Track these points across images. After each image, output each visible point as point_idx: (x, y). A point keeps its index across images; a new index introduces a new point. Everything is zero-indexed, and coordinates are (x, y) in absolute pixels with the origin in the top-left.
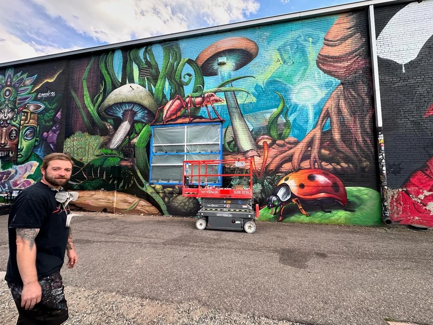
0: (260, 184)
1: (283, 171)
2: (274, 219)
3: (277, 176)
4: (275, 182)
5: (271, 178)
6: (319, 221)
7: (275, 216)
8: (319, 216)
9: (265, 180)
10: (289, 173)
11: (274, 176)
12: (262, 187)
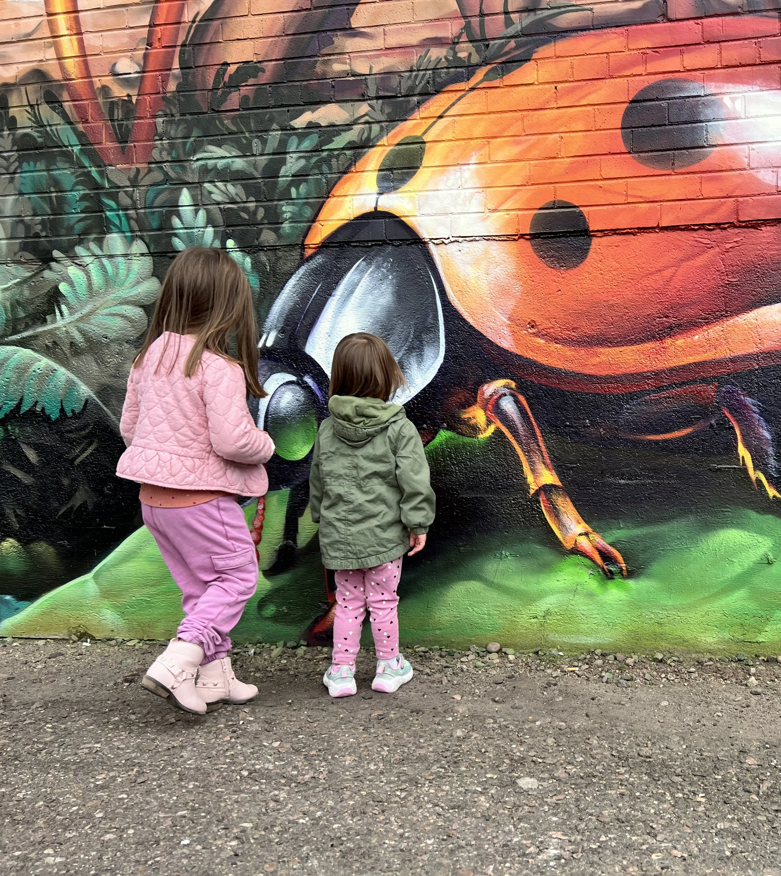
0: (139, 247)
1: (362, 67)
2: (275, 618)
3: (303, 135)
4: (287, 210)
5: (239, 164)
6: (721, 626)
7: (283, 579)
8: (737, 569)
9: (185, 197)
10: (426, 95)
11: (275, 136)
12: (157, 273)
